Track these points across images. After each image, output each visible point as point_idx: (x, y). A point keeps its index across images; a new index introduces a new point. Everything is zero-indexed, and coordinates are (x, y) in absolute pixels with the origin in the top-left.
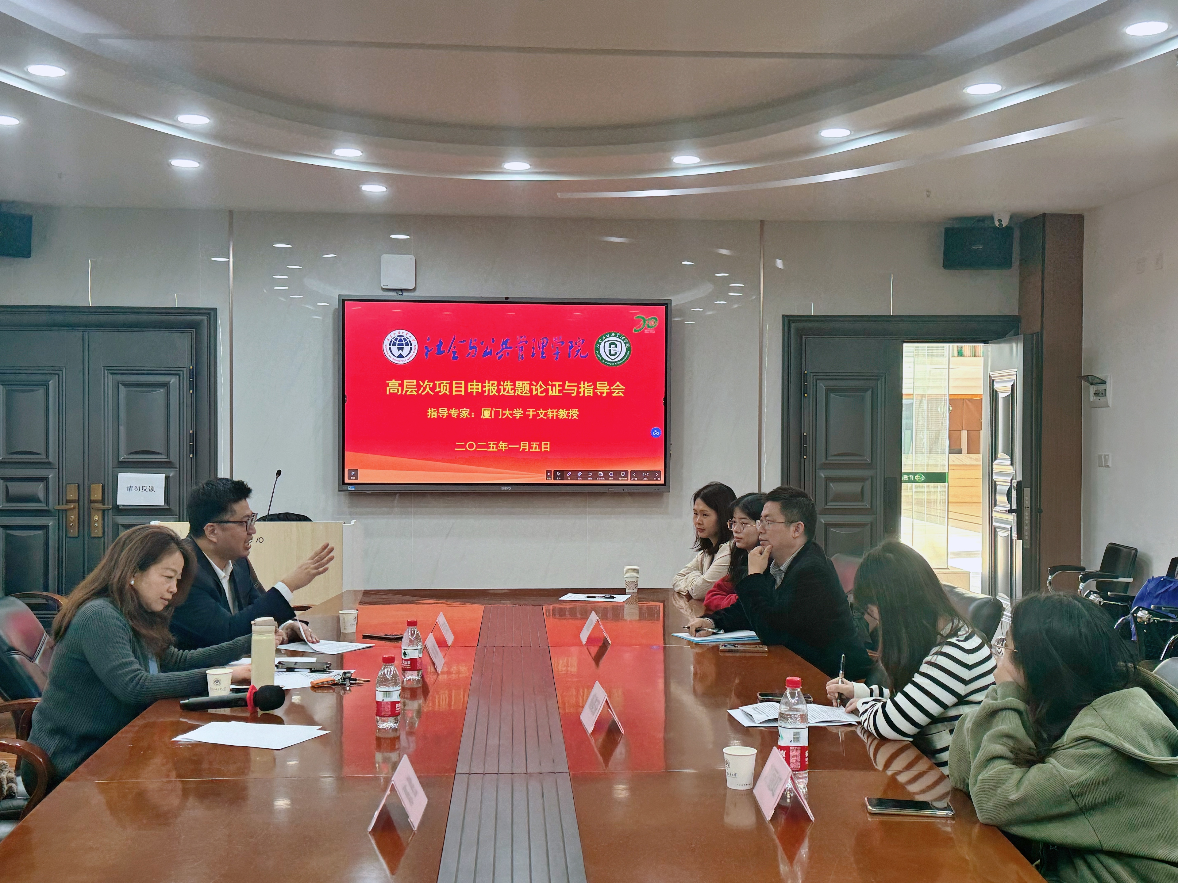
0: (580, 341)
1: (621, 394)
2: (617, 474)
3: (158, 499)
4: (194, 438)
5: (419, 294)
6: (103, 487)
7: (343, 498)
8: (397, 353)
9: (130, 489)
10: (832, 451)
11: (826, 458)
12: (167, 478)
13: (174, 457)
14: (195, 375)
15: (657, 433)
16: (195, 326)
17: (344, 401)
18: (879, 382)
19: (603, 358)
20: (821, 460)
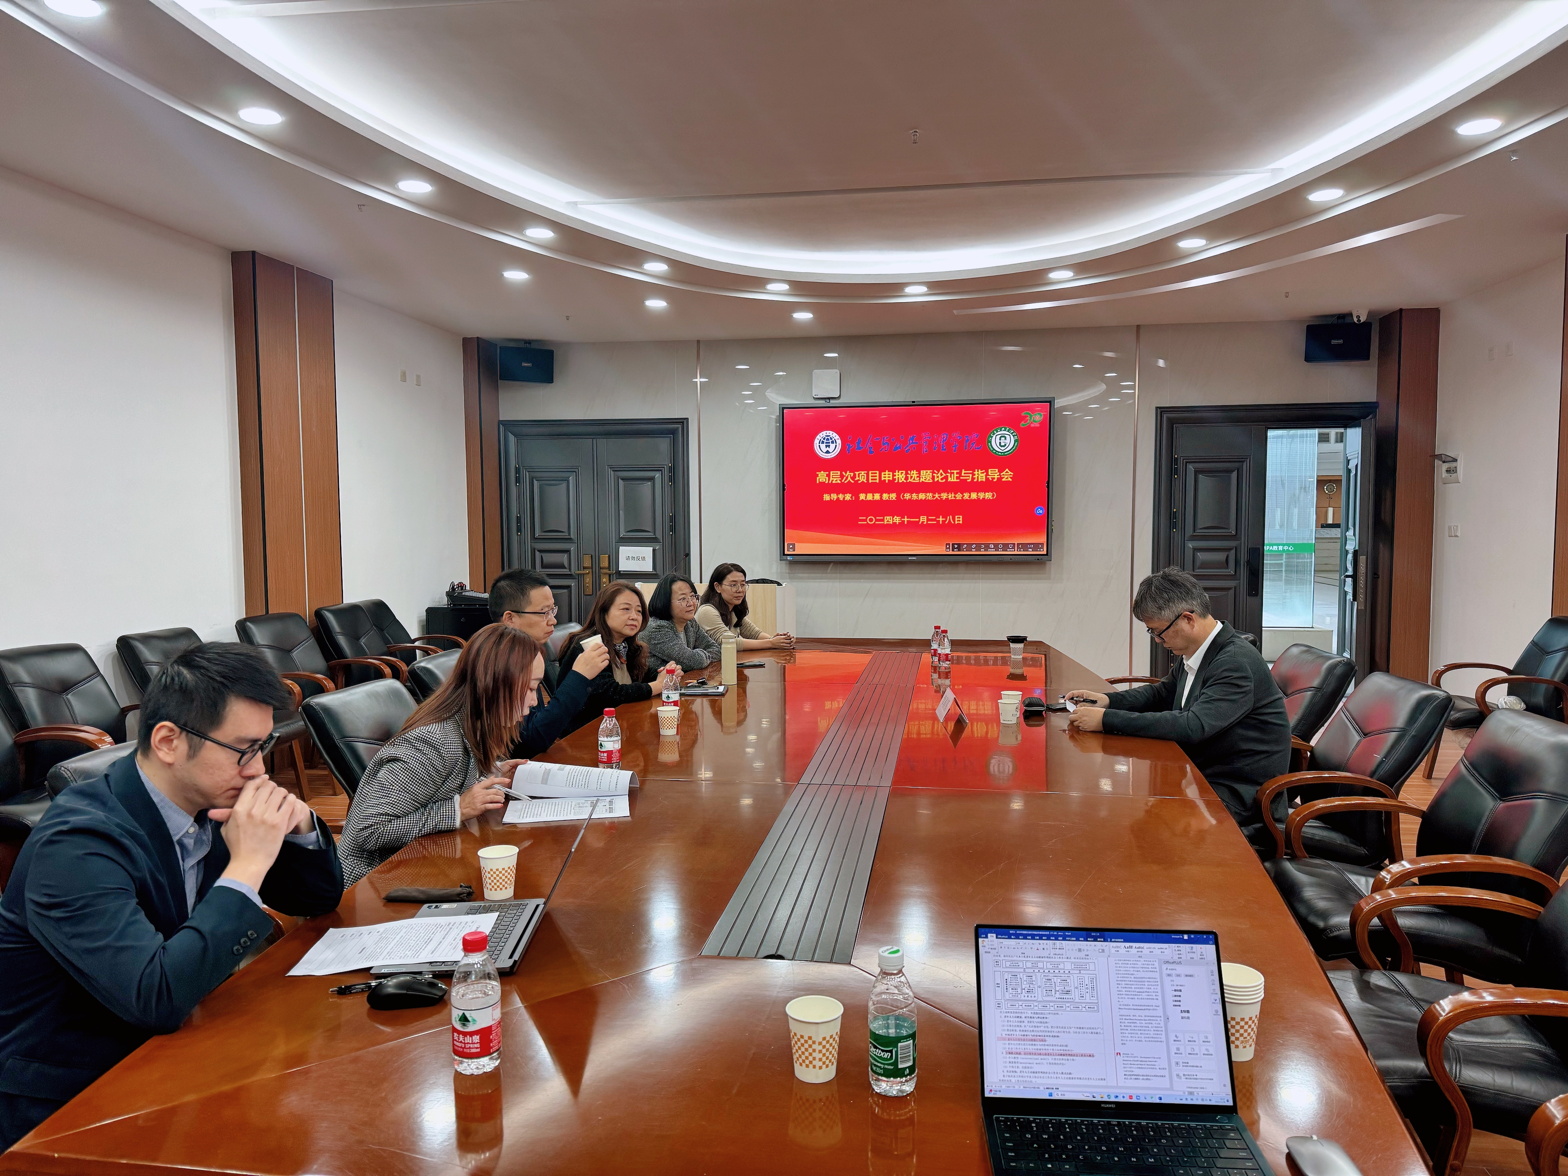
0: (975, 435)
1: (1011, 480)
2: (1006, 547)
3: (647, 566)
4: (673, 519)
5: (843, 401)
6: (609, 556)
7: (784, 567)
8: (825, 449)
9: (628, 558)
10: (1201, 523)
11: (1194, 531)
12: (654, 550)
13: (659, 535)
14: (673, 470)
15: (1041, 512)
16: (673, 432)
17: (784, 490)
18: (1245, 463)
19: (994, 449)
20: (1189, 531)
